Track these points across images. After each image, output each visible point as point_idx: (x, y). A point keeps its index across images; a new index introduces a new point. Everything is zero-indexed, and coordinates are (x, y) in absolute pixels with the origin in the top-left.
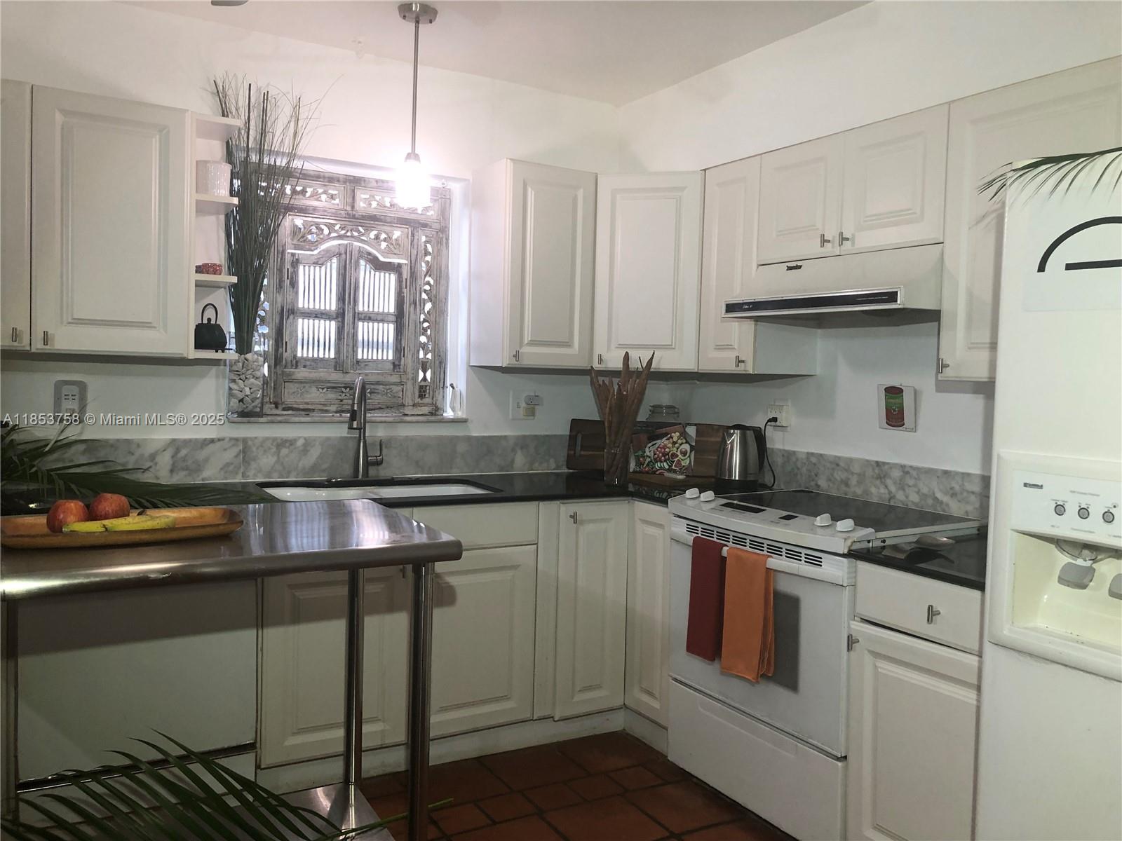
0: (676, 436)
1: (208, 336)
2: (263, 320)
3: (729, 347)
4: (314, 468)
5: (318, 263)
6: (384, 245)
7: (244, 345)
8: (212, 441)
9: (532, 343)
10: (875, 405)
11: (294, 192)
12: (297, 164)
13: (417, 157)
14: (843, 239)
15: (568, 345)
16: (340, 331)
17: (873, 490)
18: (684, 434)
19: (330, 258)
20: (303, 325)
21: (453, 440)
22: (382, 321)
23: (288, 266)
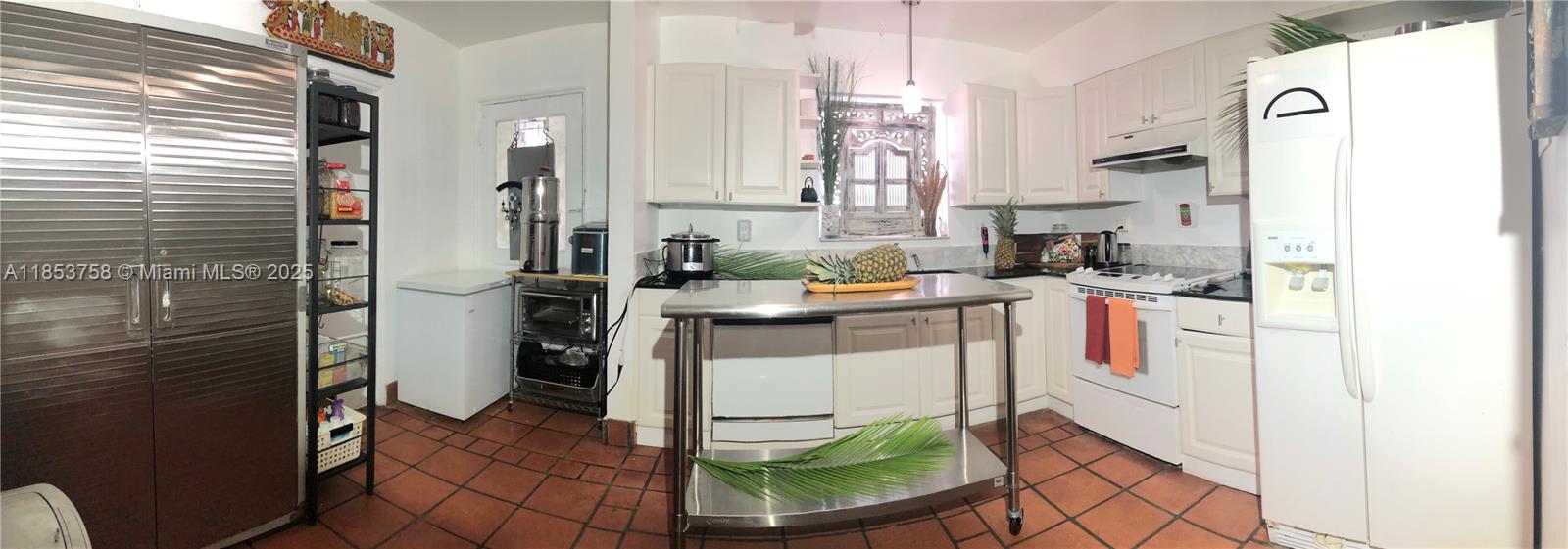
0: (1070, 241)
1: (808, 195)
2: (837, 186)
3: (1095, 187)
5: (864, 153)
6: (899, 141)
7: (829, 200)
8: (811, 250)
9: (983, 190)
10: (1176, 214)
11: (851, 115)
12: (853, 99)
13: (914, 83)
14: (1154, 119)
15: (1004, 190)
16: (878, 191)
17: (1177, 260)
18: (1074, 239)
19: (871, 150)
21: (942, 249)
22: (900, 184)
23: (849, 156)
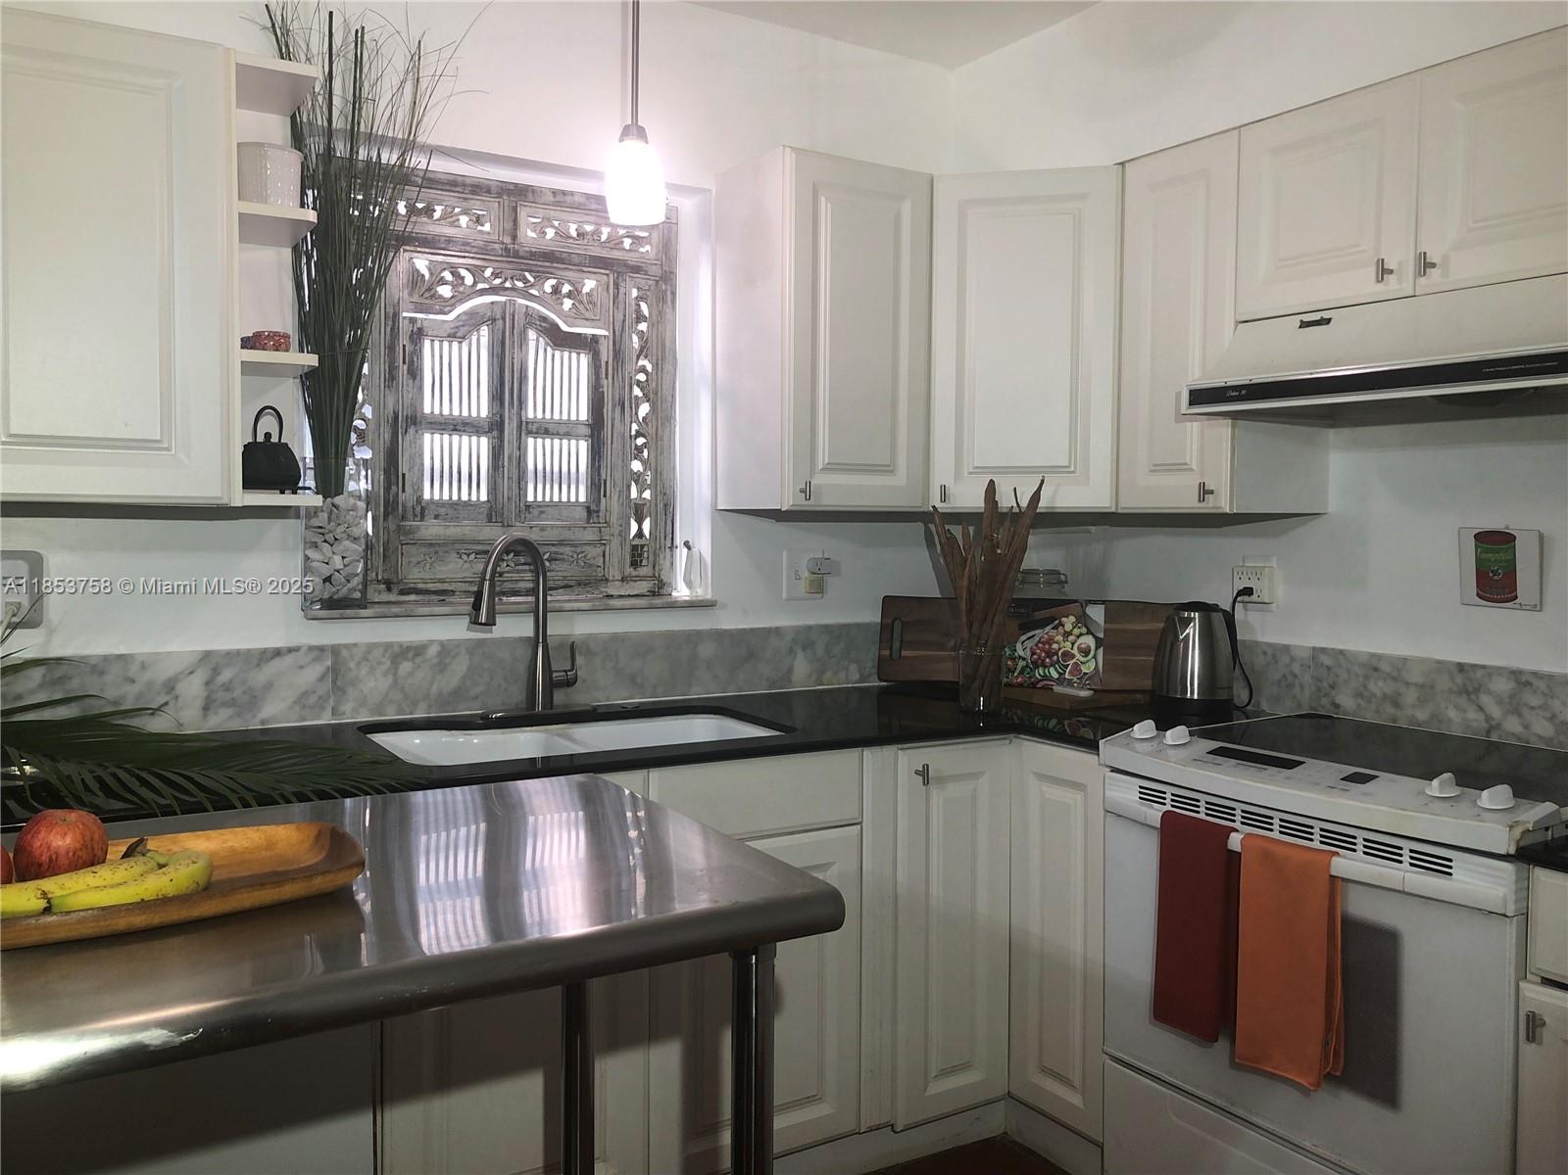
0: (1070, 622)
1: (266, 466)
2: (361, 435)
3: (1182, 467)
4: (458, 694)
5: (457, 334)
6: (568, 304)
7: (330, 482)
8: (278, 653)
9: (830, 468)
10: (1455, 565)
11: (412, 210)
12: (418, 161)
13: (641, 134)
14: (1425, 265)
15: (888, 469)
16: (496, 454)
17: (1452, 713)
18: (1083, 620)
19: (477, 326)
20: (432, 445)
21: (694, 637)
22: (568, 435)
23: (404, 340)
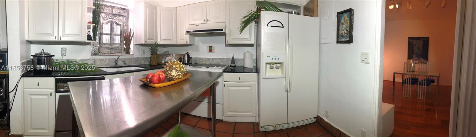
0: (171, 56)
1: (89, 38)
2: (97, 35)
3: (184, 40)
4: (107, 64)
5: (107, 23)
6: (118, 20)
8: (89, 59)
9: (148, 39)
10: (207, 49)
11: (103, 9)
12: (104, 3)
14: (208, 20)
15: (153, 39)
16: (111, 37)
18: (173, 56)
19: (109, 23)
20: (104, 36)
21: (131, 58)
22: (118, 35)
23: (101, 24)
